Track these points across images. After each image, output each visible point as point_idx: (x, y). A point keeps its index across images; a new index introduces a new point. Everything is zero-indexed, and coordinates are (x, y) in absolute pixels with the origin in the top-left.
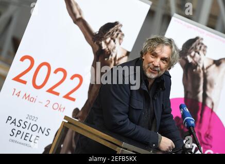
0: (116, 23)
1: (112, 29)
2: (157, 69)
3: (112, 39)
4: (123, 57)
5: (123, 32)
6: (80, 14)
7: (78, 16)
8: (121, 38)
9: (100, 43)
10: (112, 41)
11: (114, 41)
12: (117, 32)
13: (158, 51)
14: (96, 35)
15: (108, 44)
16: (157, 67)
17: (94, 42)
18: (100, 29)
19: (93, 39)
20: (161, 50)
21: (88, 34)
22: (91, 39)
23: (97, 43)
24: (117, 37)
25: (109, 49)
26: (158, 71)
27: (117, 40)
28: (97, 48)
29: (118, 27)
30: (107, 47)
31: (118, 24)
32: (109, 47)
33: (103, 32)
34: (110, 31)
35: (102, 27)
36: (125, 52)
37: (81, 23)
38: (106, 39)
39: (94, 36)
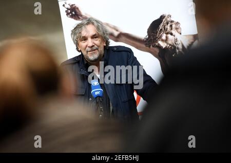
0: (162, 17)
1: (162, 24)
2: (94, 48)
3: (167, 34)
5: (176, 21)
6: (117, 31)
7: (116, 33)
8: (178, 27)
9: (157, 44)
10: (169, 36)
11: (172, 34)
12: (169, 25)
13: (84, 34)
14: (147, 39)
15: (166, 41)
16: (93, 46)
17: (150, 47)
18: (148, 32)
19: (146, 44)
20: (87, 31)
21: (138, 44)
22: (144, 46)
23: (153, 46)
24: (171, 29)
25: (170, 45)
26: (97, 49)
27: (174, 32)
28: (157, 51)
29: (166, 19)
30: (168, 44)
31: (165, 17)
32: (170, 42)
33: (154, 33)
34: (161, 28)
35: (148, 30)
36: (192, 37)
37: (123, 38)
38: (161, 37)
39: (146, 41)
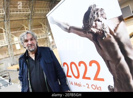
3: (96, 21)
4: (118, 25)
5: (100, 8)
6: (68, 26)
7: (68, 28)
8: (102, 13)
9: (90, 31)
11: (99, 21)
14: (84, 28)
15: (96, 27)
17: (86, 33)
19: (84, 32)
21: (79, 32)
23: (88, 33)
25: (99, 30)
28: (91, 35)
31: (91, 8)
32: (99, 28)
34: (90, 18)
36: (117, 20)
37: (72, 30)
39: (83, 30)
